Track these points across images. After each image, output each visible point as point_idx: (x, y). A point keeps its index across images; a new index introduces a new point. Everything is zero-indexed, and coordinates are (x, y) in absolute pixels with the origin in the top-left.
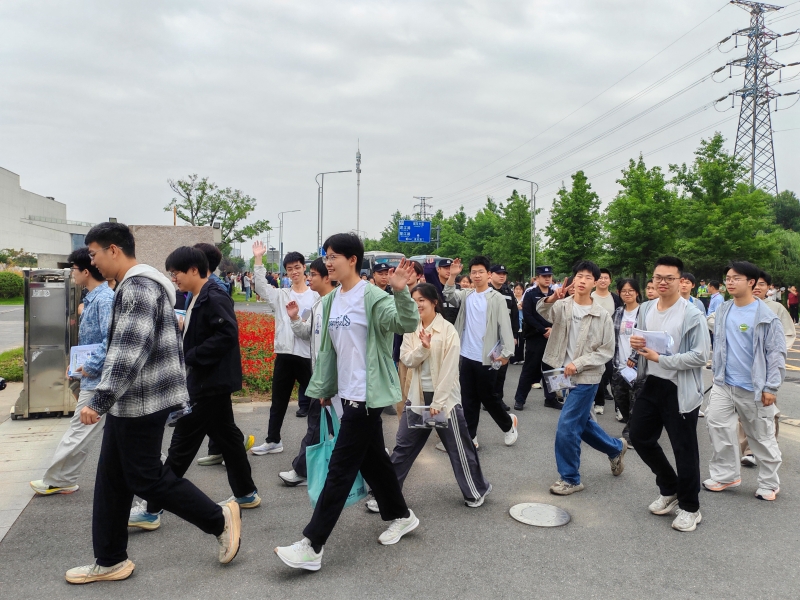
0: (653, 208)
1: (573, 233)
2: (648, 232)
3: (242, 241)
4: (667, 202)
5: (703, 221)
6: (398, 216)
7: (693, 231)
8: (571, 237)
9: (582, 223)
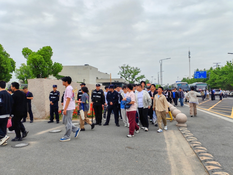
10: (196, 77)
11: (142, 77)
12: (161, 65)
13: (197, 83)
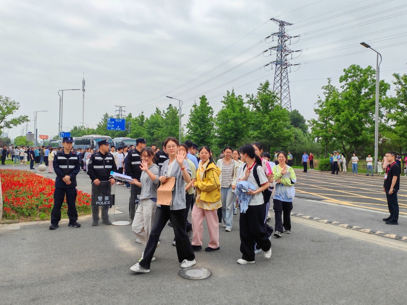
0: (239, 115)
1: (200, 127)
2: (236, 127)
3: (10, 127)
4: (245, 112)
5: (261, 122)
6: (106, 115)
7: (257, 127)
8: (199, 129)
9: (205, 122)
10: (110, 128)
11: (24, 119)
12: (61, 100)
13: (122, 138)
